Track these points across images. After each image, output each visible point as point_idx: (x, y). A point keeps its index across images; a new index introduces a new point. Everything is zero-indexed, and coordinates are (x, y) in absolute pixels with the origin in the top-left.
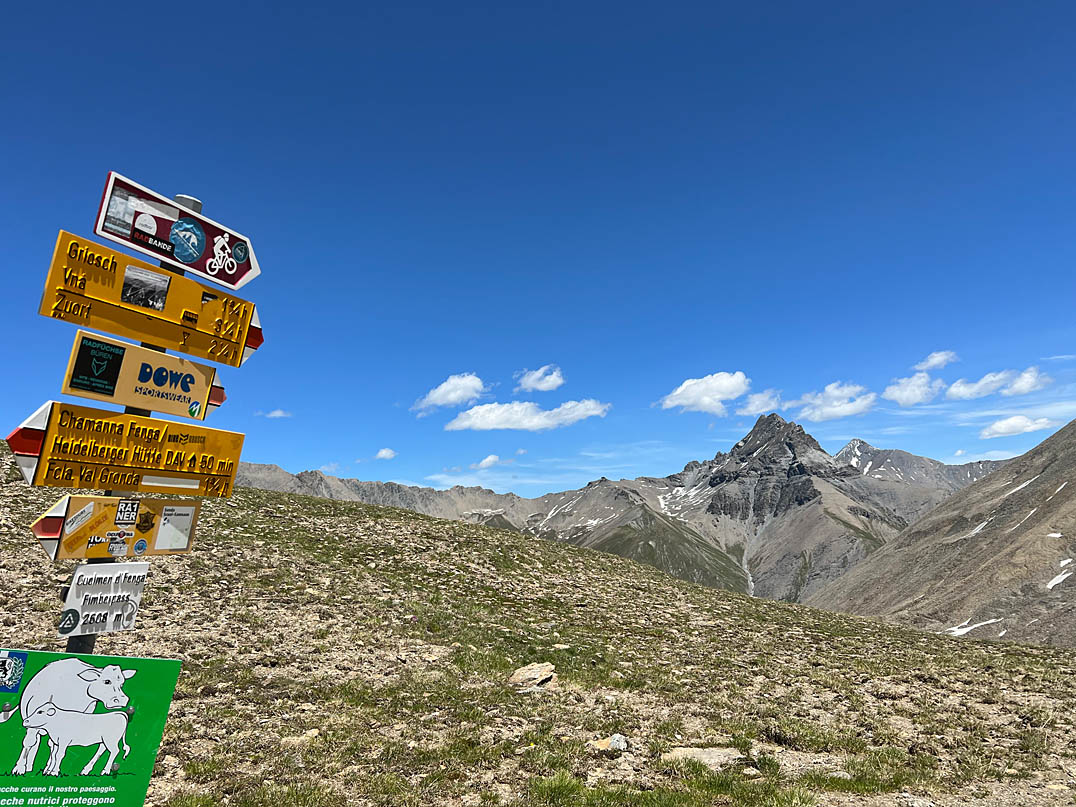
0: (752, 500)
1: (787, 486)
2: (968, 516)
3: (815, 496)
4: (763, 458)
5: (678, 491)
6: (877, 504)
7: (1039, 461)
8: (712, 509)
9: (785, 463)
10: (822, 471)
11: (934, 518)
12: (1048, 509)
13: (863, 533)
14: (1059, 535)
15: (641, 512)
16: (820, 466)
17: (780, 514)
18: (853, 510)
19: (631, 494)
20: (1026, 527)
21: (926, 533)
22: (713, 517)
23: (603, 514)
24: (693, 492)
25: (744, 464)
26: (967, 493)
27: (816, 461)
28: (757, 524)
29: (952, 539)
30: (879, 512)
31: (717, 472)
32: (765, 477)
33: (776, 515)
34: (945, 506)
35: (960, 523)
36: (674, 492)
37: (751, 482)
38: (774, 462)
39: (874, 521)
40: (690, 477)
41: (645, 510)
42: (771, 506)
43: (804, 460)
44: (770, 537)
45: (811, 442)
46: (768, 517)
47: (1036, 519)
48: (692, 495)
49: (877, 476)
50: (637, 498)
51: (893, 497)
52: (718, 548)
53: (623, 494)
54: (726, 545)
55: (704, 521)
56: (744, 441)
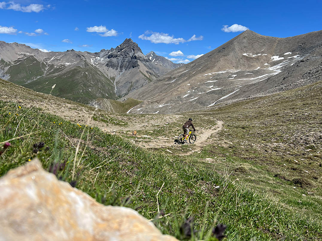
0: (120, 64)
1: (131, 62)
2: (172, 77)
3: (138, 66)
4: (125, 52)
5: (97, 58)
6: (154, 71)
8: (107, 65)
9: (131, 54)
10: (141, 59)
11: (164, 76)
12: (190, 77)
13: (149, 78)
14: (189, 85)
15: (84, 63)
16: (141, 57)
17: (127, 70)
18: (147, 72)
19: (82, 56)
20: (183, 82)
21: (161, 80)
22: (107, 68)
23: (71, 61)
24: (102, 59)
25: (119, 53)
26: (174, 71)
27: (140, 56)
28: (120, 72)
29: (167, 83)
30: (154, 73)
31: (110, 54)
32: (125, 58)
34: (168, 74)
35: (170, 79)
36: (96, 58)
37: (120, 58)
38: (128, 54)
39: (152, 76)
40: (102, 54)
41: (86, 63)
42: (125, 67)
43: (136, 55)
44: (123, 76)
45: (139, 50)
46: (124, 70)
47: (186, 80)
48: (102, 60)
49: (156, 63)
50: (84, 58)
51: (158, 69)
52: (107, 77)
53: (79, 56)
54: (110, 77)
55: (104, 69)
56: (120, 46)
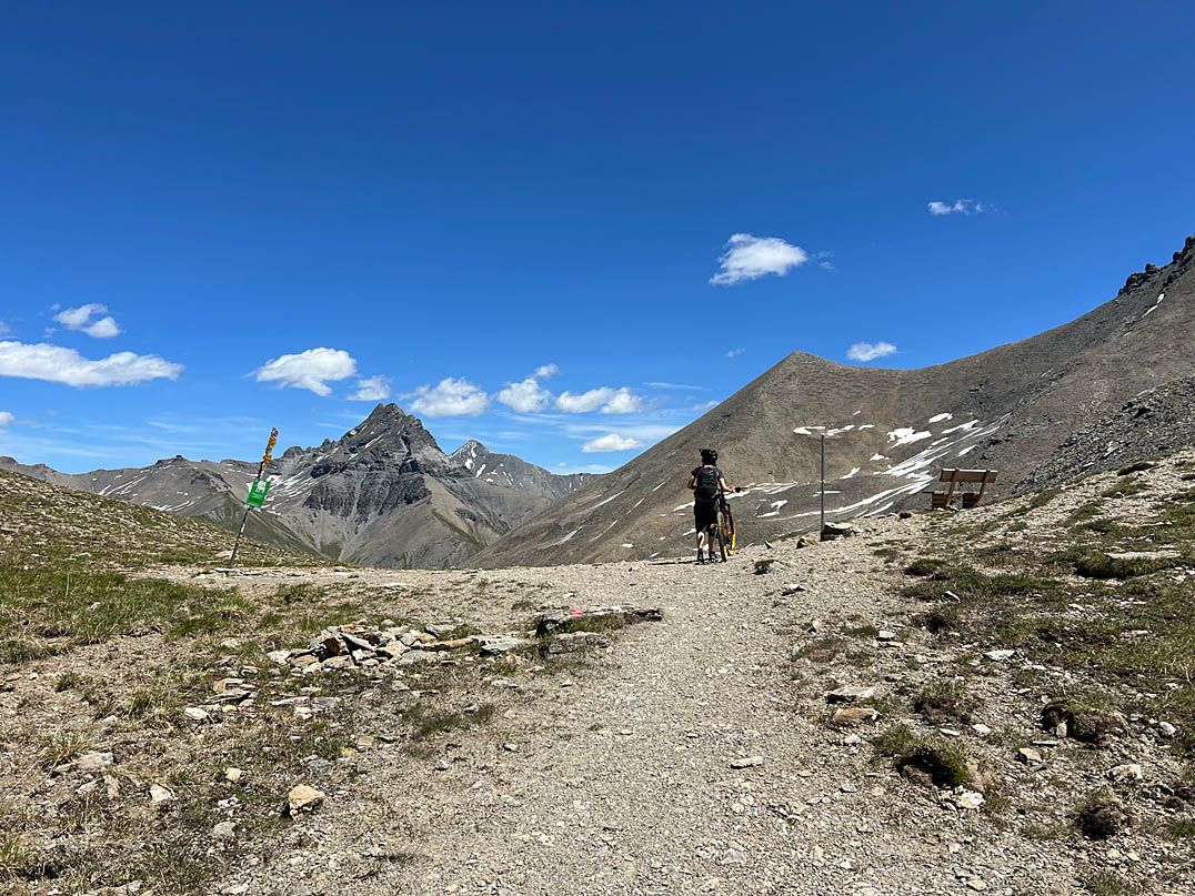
0: (357, 496)
1: (398, 483)
2: (562, 524)
3: (425, 495)
4: (375, 450)
5: (272, 479)
6: (484, 508)
7: (625, 478)
8: (310, 502)
9: (398, 457)
10: (435, 470)
11: (533, 524)
12: (627, 521)
13: (468, 536)
14: (630, 546)
15: (223, 501)
16: (434, 464)
17: (386, 513)
18: (461, 513)
19: (214, 479)
20: (606, 537)
21: (524, 539)
22: (310, 511)
23: (174, 500)
24: (290, 482)
25: (353, 455)
26: (565, 503)
27: (431, 459)
28: (359, 521)
29: (545, 546)
30: (485, 516)
31: (321, 461)
32: (374, 472)
33: (381, 513)
34: (544, 514)
35: (555, 530)
36: (268, 480)
37: (359, 476)
38: (387, 456)
39: (480, 524)
40: (290, 464)
41: (230, 499)
42: (377, 503)
43: (418, 457)
44: (372, 536)
45: (428, 438)
46: (372, 515)
47: (616, 530)
48: (288, 484)
49: (489, 480)
50: (221, 484)
51: (500, 501)
52: (311, 546)
53: (203, 477)
54: (321, 543)
55: (299, 515)
56: (357, 430)
